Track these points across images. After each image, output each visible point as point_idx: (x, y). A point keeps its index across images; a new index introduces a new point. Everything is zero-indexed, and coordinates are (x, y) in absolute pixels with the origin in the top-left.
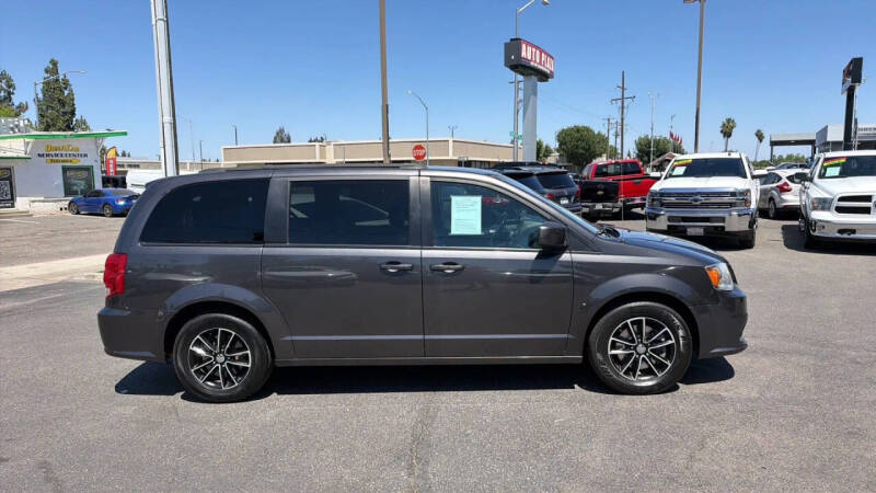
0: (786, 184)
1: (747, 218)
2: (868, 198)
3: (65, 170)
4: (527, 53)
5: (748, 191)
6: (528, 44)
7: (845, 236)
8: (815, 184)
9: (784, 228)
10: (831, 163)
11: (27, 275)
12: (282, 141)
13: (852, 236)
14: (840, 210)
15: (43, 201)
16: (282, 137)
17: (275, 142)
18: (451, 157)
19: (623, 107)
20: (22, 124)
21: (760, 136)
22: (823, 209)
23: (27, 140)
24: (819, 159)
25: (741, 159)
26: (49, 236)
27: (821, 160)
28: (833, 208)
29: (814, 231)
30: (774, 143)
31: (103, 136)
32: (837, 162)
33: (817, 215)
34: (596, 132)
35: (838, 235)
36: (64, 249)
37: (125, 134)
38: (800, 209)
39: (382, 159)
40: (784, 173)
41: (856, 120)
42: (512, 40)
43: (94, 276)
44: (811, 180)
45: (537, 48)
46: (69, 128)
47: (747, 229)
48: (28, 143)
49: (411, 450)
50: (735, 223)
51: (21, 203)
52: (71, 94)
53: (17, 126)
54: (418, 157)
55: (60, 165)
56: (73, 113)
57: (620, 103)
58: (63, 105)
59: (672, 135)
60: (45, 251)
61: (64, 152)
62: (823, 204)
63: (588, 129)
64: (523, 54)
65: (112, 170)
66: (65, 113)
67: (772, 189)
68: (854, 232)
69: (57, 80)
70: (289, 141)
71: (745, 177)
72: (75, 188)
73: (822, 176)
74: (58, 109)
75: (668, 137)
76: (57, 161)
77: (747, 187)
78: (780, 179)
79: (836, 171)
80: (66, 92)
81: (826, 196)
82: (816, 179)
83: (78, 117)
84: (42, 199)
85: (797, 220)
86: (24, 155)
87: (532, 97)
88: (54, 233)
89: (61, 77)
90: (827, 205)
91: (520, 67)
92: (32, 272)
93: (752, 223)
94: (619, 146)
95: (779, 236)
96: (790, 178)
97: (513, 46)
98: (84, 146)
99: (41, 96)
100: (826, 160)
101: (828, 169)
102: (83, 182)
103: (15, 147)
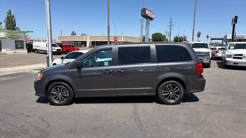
0: (218, 50)
1: (209, 60)
2: (242, 55)
3: (16, 41)
4: (147, 12)
5: (209, 52)
6: (148, 10)
7: (235, 65)
8: (227, 51)
9: (217, 62)
10: (232, 45)
11: (11, 70)
12: (74, 35)
13: (237, 65)
14: (234, 58)
15: (10, 50)
16: (74, 34)
17: (72, 35)
18: (122, 41)
19: (171, 28)
20: (3, 28)
21: (208, 37)
22: (229, 58)
23: (5, 33)
24: (228, 44)
25: (207, 44)
26: (13, 60)
27: (229, 45)
28: (232, 57)
29: (227, 63)
30: (212, 39)
31: (26, 32)
32: (233, 45)
33: (228, 59)
34: (163, 35)
35: (233, 65)
36: (19, 63)
37: (33, 32)
38: (222, 57)
39: (107, 41)
40: (217, 48)
41: (235, 33)
42: (143, 9)
43: (31, 71)
44: (226, 50)
45: (150, 11)
46: (14, 29)
47: (209, 62)
48: (5, 34)
49: (134, 115)
50: (206, 61)
51: (3, 51)
52: (15, 20)
53: (2, 29)
54: (115, 41)
55: (14, 40)
56: (15, 25)
57: (170, 26)
58: (12, 23)
59: (184, 36)
60: (13, 64)
61: (15, 36)
62: (229, 56)
63: (160, 34)
64: (146, 13)
65: (28, 42)
66: (13, 25)
67: (214, 52)
68: (237, 64)
69: (11, 16)
70: (75, 35)
71: (208, 48)
72: (18, 47)
73: (229, 49)
74: (11, 24)
75: (183, 37)
76: (13, 39)
77: (209, 51)
78: (216, 49)
79: (233, 47)
80: (13, 19)
81: (230, 54)
82: (227, 50)
83: (16, 26)
84: (9, 49)
85: (221, 60)
86: (4, 37)
87: (148, 25)
88: (14, 59)
89: (12, 15)
90: (230, 57)
91: (146, 16)
92: (12, 70)
93: (210, 61)
94: (169, 39)
95: (216, 64)
96: (219, 49)
97: (144, 10)
98: (21, 35)
99: (6, 20)
100: (230, 44)
101: (231, 47)
102: (20, 45)
103: (2, 35)
